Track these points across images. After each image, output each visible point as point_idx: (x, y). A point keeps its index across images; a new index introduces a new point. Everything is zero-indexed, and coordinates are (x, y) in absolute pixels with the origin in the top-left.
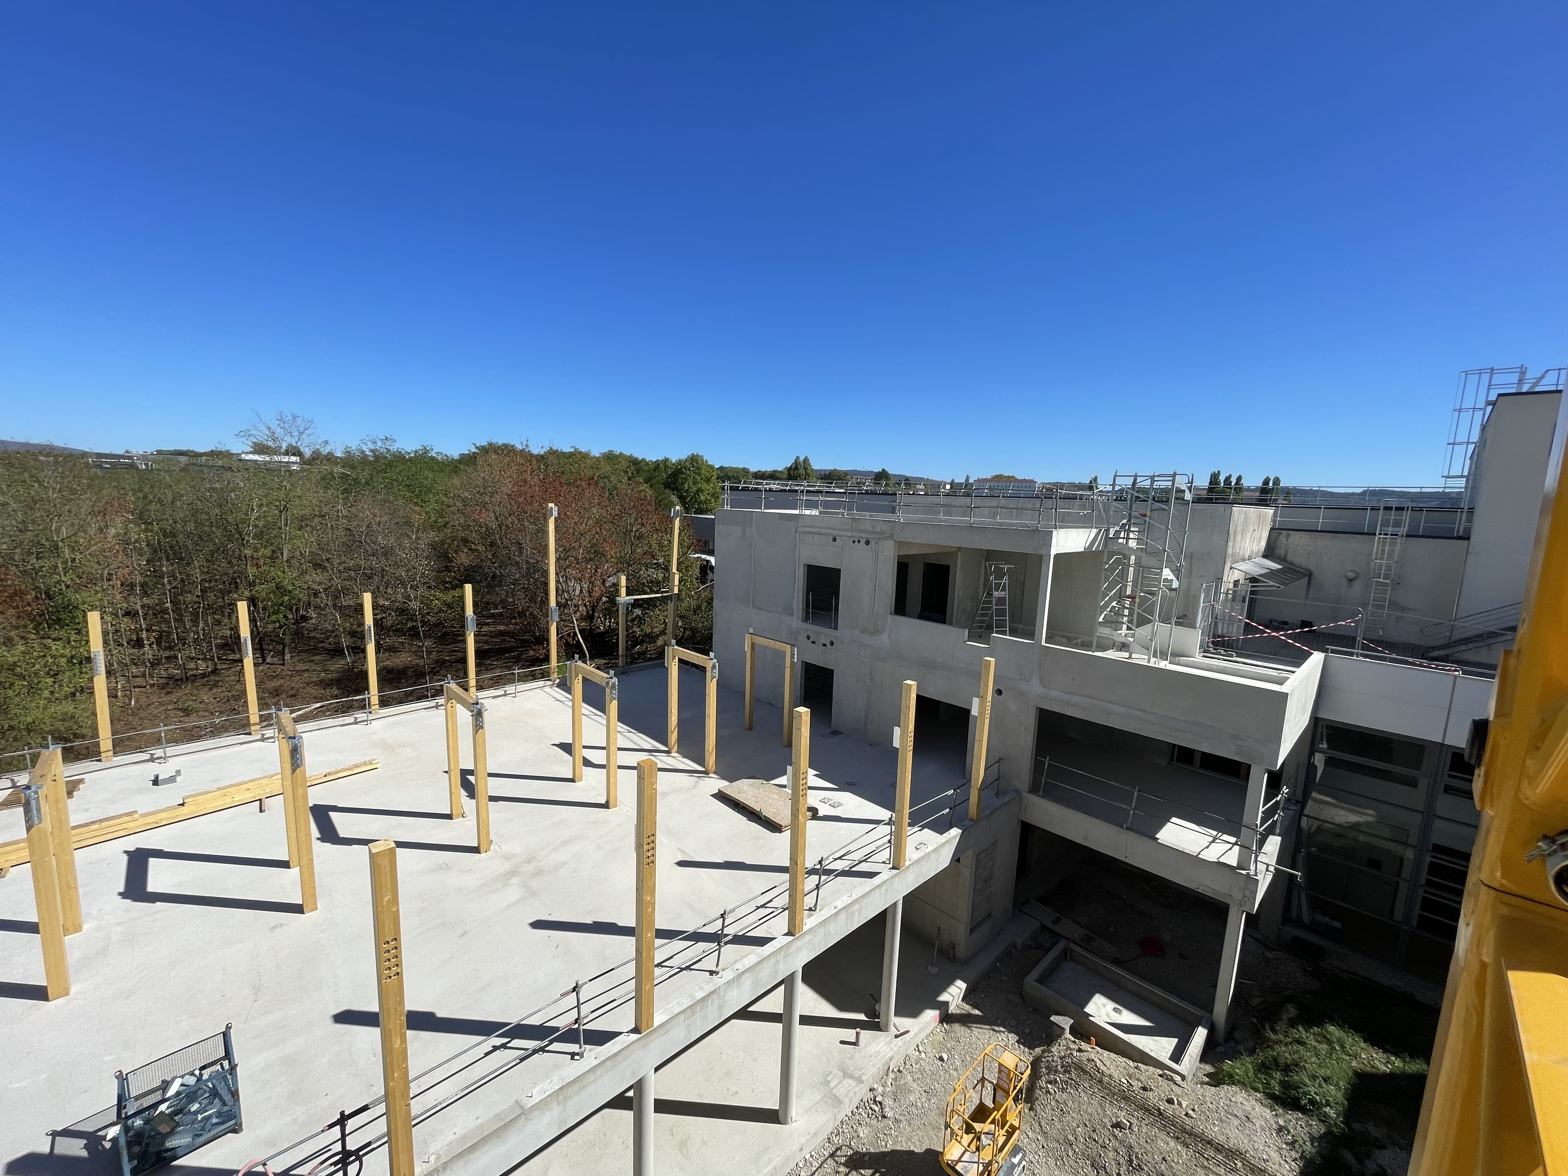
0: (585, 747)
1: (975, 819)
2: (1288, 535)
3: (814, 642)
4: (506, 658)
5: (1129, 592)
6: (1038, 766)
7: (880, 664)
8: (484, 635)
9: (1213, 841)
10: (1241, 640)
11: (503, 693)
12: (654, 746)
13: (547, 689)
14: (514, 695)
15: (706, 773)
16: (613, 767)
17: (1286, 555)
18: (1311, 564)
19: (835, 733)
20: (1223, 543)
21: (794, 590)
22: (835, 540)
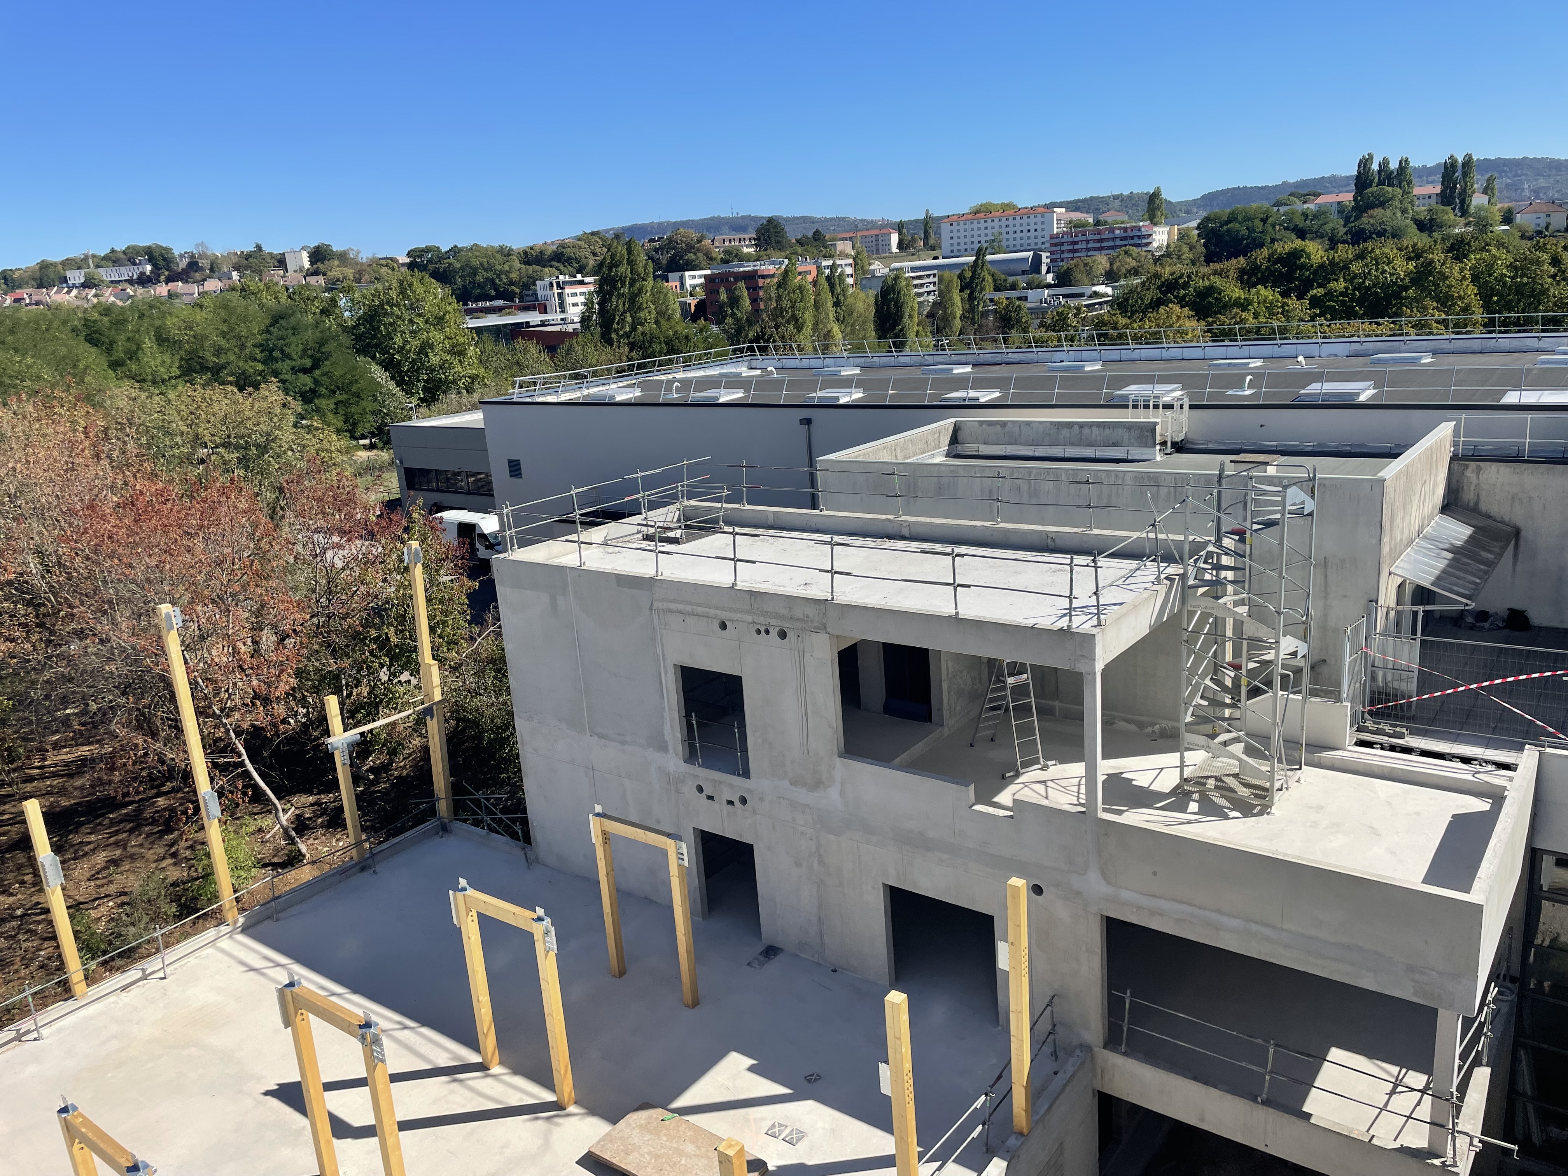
0: (329, 1087)
1: (1025, 1131)
2: (1479, 469)
3: (710, 798)
4: (112, 823)
5: (1229, 657)
6: (1113, 1006)
7: (832, 837)
8: (54, 775)
9: (1393, 1092)
10: (1414, 704)
11: (139, 974)
12: (456, 1057)
13: (224, 943)
14: (161, 974)
15: (557, 1106)
16: (389, 1126)
17: (1477, 504)
18: (1517, 515)
19: (771, 951)
20: (1374, 541)
21: (663, 709)
22: (723, 626)
